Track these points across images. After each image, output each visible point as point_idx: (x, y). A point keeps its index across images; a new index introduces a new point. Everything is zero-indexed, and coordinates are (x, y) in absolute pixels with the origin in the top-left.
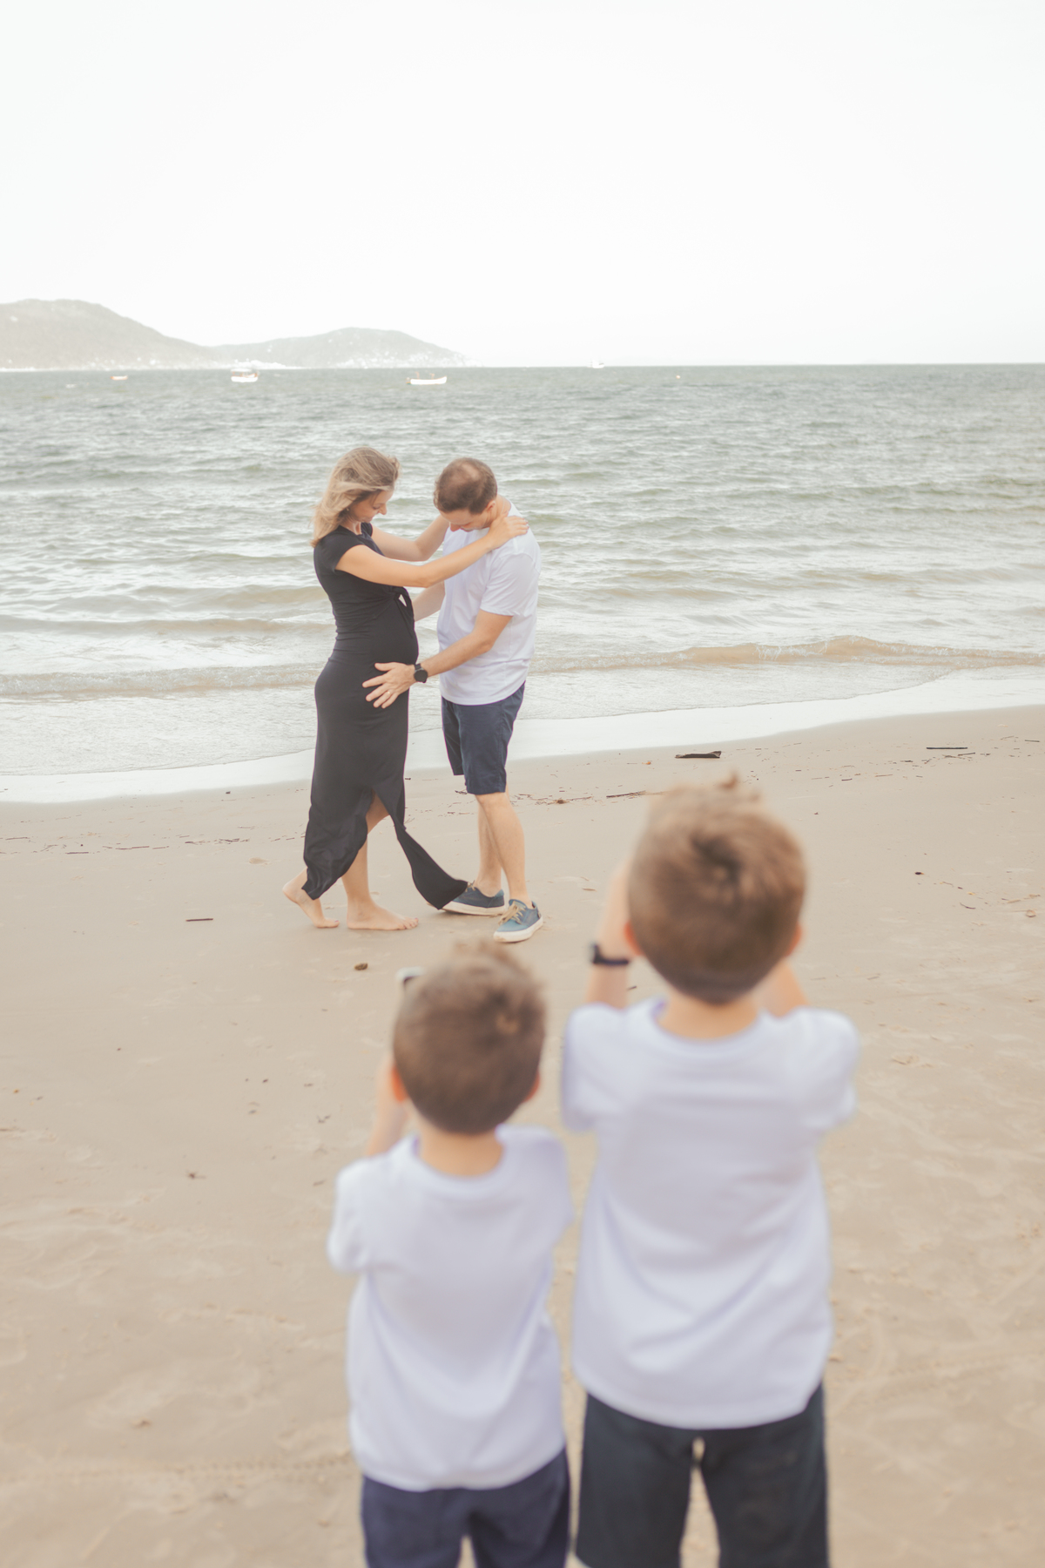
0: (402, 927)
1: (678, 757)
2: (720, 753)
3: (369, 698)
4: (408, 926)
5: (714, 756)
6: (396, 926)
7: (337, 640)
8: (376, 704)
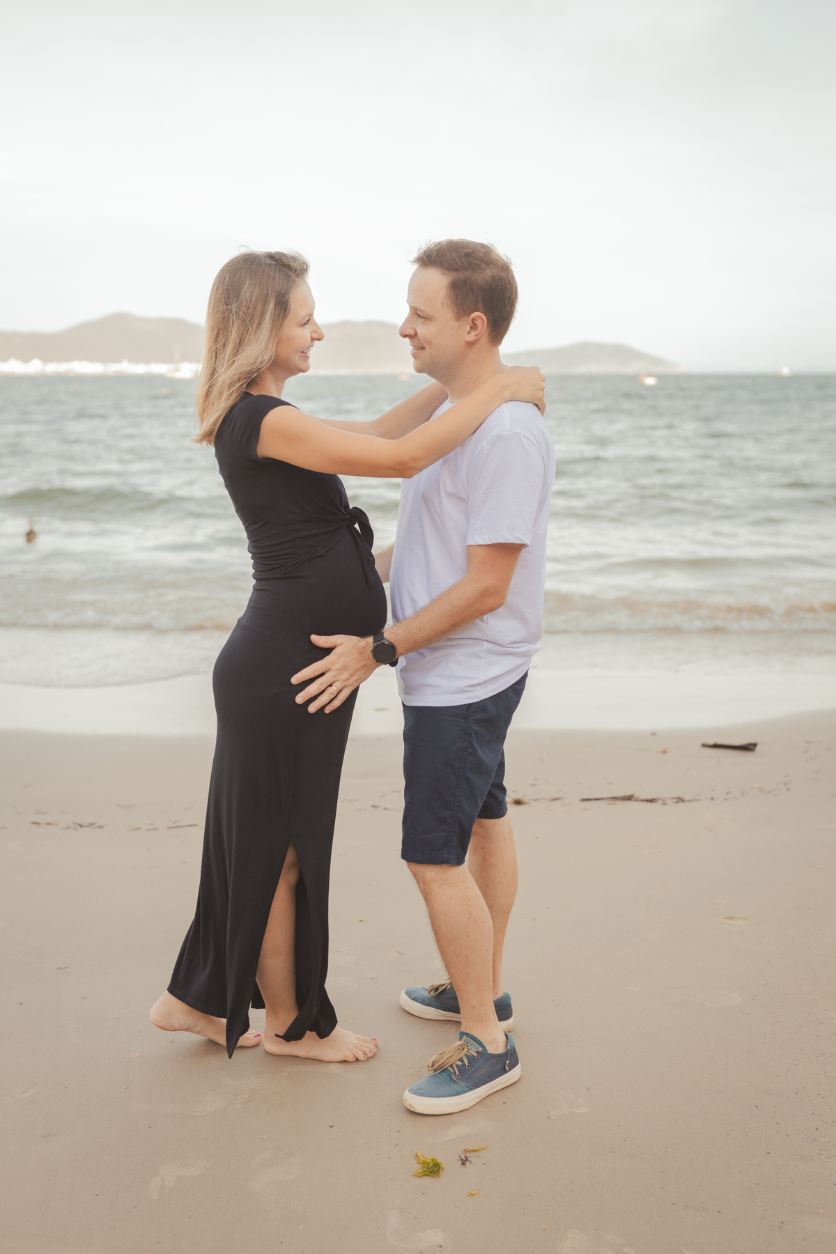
0: (350, 1057)
1: (704, 745)
2: (755, 745)
3: (300, 698)
4: (361, 1057)
5: (749, 748)
6: (339, 1057)
7: (255, 589)
8: (312, 708)
